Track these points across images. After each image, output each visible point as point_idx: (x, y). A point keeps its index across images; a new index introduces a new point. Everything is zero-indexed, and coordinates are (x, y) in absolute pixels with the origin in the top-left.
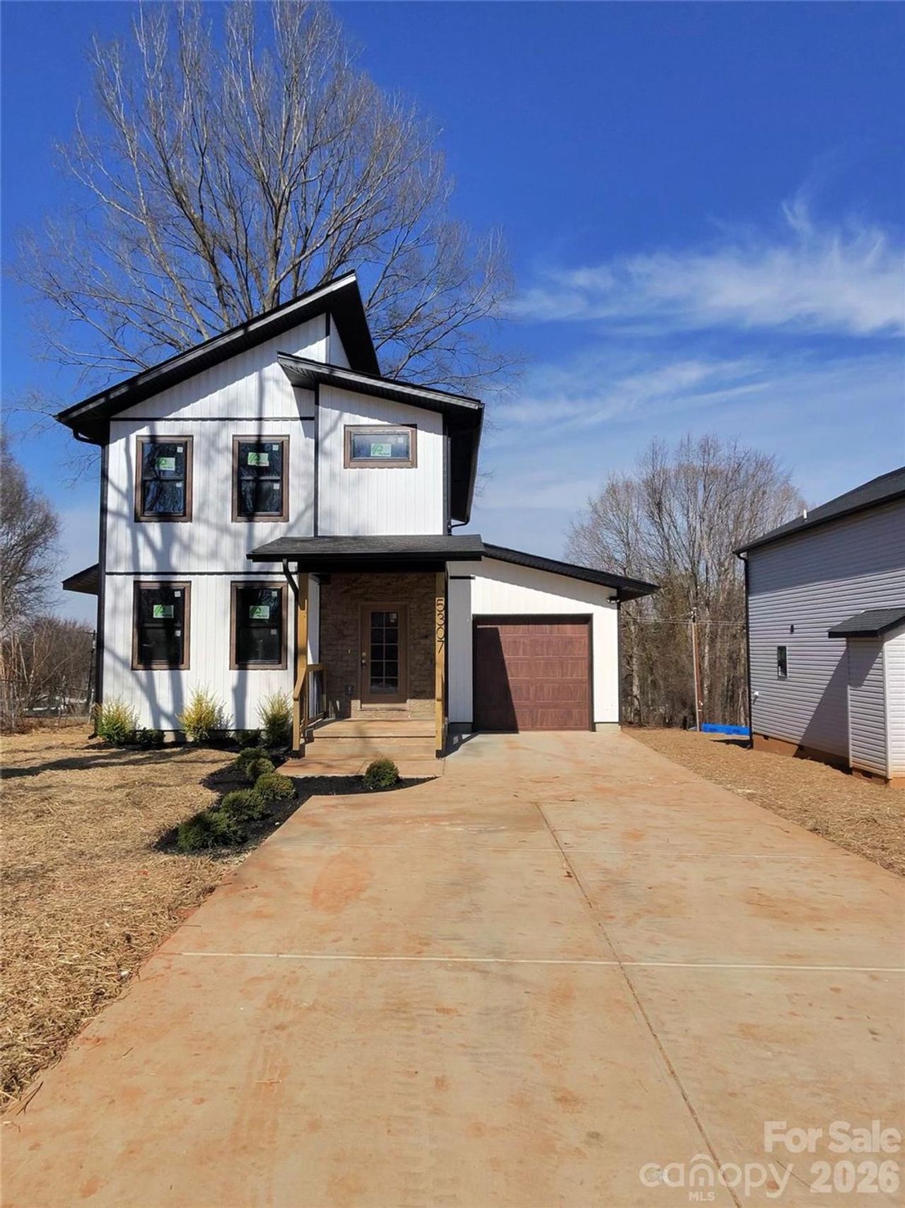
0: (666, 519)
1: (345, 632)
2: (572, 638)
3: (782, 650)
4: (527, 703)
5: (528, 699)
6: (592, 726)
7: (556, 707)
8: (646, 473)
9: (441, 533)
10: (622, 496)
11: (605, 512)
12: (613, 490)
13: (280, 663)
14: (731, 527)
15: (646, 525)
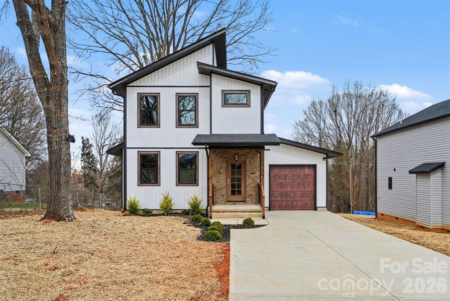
0: (338, 118)
1: (221, 172)
2: (307, 174)
3: (390, 179)
4: (290, 199)
5: (291, 198)
6: (315, 209)
7: (301, 201)
8: (330, 96)
9: (260, 133)
10: (318, 107)
11: (310, 114)
12: (314, 104)
13: (196, 183)
14: (367, 121)
15: (329, 121)
